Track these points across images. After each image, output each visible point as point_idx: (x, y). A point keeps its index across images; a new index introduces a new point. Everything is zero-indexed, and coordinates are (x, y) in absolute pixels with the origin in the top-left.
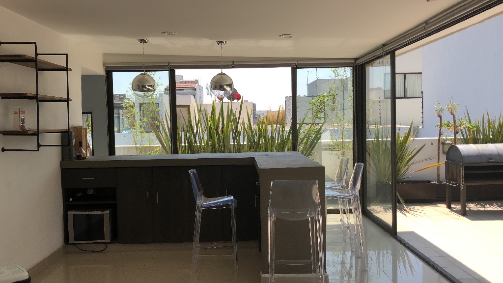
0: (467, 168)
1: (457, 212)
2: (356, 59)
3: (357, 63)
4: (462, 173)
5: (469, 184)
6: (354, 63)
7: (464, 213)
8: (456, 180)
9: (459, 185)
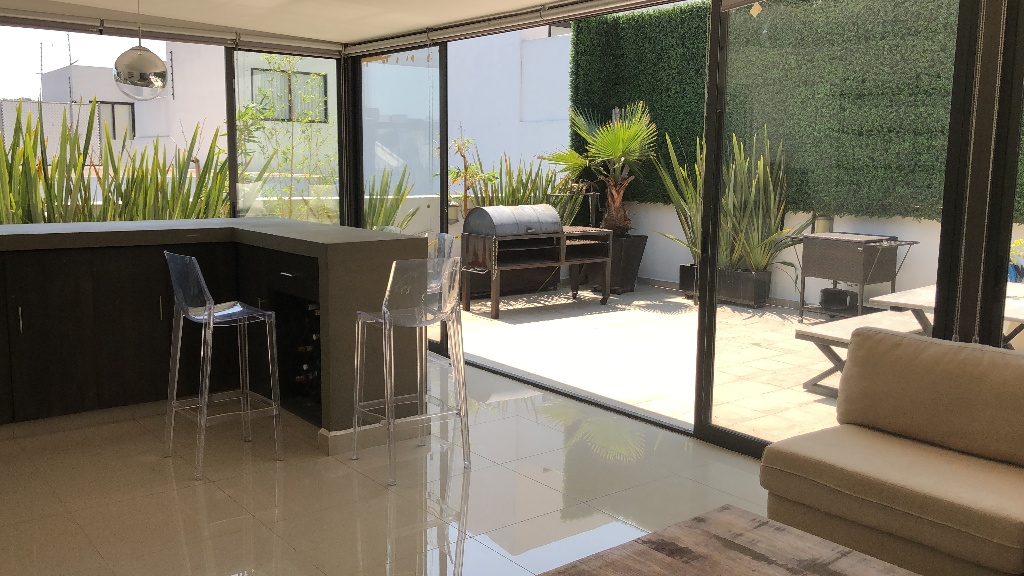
0: (502, 244)
1: (484, 314)
2: (346, 45)
3: (346, 53)
4: (495, 250)
5: (504, 268)
6: (340, 52)
7: (496, 315)
8: (483, 265)
9: (489, 274)
